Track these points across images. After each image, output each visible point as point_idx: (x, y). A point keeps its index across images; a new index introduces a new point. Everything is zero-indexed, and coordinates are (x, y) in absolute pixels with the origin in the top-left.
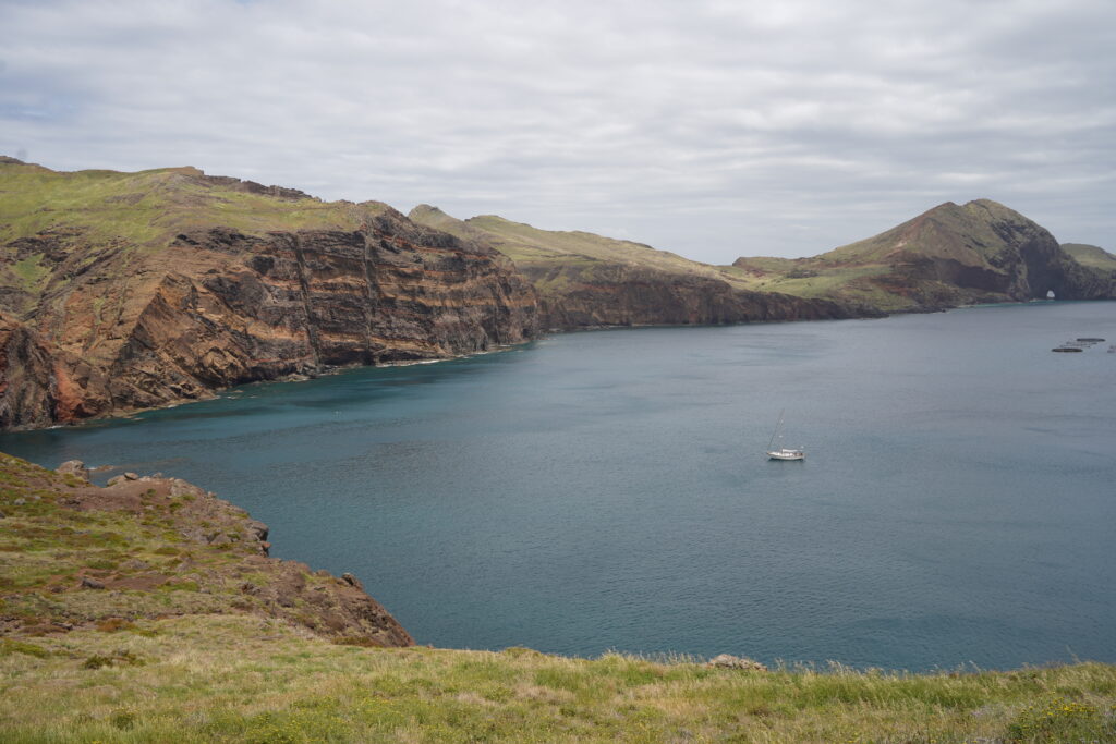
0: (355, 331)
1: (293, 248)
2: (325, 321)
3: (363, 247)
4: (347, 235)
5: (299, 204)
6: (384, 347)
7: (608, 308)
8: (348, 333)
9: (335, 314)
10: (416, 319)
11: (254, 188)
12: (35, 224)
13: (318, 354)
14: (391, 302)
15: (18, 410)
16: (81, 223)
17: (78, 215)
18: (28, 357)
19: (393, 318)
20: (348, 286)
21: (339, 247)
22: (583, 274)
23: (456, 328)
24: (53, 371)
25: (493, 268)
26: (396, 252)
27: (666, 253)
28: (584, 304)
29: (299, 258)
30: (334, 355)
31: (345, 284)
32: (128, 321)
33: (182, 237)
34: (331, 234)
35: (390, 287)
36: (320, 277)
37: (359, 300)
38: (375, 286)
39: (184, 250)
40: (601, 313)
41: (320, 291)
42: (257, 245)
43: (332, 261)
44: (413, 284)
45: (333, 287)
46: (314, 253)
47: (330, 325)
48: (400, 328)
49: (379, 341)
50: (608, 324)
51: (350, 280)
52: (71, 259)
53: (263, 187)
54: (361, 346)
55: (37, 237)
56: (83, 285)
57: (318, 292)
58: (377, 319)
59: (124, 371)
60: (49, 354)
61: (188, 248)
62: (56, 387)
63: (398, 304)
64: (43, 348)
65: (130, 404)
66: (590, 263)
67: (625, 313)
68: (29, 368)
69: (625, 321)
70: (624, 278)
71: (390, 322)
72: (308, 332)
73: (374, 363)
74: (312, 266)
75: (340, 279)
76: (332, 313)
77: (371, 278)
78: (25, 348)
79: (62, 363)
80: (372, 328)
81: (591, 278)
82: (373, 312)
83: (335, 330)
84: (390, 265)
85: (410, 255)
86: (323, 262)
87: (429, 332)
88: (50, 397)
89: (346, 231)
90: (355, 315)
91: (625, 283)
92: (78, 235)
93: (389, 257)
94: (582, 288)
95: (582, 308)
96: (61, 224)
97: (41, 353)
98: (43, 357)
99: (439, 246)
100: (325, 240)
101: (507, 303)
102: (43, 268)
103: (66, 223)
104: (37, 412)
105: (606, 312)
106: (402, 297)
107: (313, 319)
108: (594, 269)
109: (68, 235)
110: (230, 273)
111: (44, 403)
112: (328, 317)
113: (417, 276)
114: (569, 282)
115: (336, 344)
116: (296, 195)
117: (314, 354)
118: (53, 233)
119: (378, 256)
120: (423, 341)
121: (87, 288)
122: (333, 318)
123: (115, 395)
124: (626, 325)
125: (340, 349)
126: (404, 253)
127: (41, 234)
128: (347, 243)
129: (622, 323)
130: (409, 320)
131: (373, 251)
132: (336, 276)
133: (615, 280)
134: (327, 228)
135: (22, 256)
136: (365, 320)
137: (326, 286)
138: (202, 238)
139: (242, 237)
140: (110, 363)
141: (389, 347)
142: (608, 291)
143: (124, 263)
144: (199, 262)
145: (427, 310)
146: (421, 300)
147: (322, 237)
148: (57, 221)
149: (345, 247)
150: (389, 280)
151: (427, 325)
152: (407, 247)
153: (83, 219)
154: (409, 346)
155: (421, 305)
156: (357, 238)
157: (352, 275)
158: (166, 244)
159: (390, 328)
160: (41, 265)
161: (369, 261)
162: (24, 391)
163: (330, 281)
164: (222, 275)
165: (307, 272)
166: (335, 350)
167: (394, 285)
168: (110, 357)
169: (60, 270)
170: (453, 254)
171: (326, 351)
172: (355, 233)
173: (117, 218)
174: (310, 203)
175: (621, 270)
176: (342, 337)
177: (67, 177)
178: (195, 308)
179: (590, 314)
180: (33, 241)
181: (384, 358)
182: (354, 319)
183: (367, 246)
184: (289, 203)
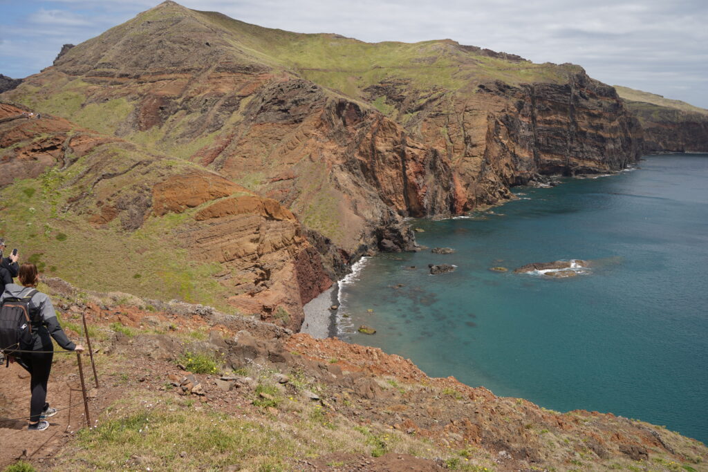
0: (559, 153)
1: (530, 95)
2: (543, 145)
3: (570, 96)
4: (561, 87)
5: (521, 64)
6: (577, 165)
7: (669, 140)
8: (555, 154)
9: (550, 141)
10: (596, 146)
11: (492, 54)
12: (376, 76)
13: (538, 167)
14: (584, 133)
15: (433, 205)
16: (405, 77)
17: (400, 71)
18: (436, 168)
19: (584, 145)
20: (559, 122)
21: (555, 95)
22: (653, 115)
23: (612, 153)
24: (452, 179)
25: (624, 111)
26: (587, 99)
27: (681, 102)
28: (655, 137)
29: (533, 103)
30: (546, 169)
31: (557, 121)
32: (480, 145)
33: (481, 86)
34: (552, 86)
35: (583, 123)
36: (542, 115)
37: (565, 132)
38: (575, 123)
39: (485, 95)
40: (664, 143)
41: (542, 125)
42: (518, 92)
43: (551, 104)
44: (597, 121)
45: (550, 122)
46: (541, 99)
47: (546, 148)
48: (587, 152)
49: (575, 160)
50: (669, 150)
51: (560, 117)
52: (407, 100)
53: (495, 53)
54: (563, 163)
55: (380, 85)
56: (427, 118)
57: (540, 125)
58: (574, 145)
59: (482, 180)
60: (449, 167)
61: (486, 94)
62: (454, 189)
63: (588, 135)
64: (445, 163)
65: (485, 202)
66: (655, 108)
67: (680, 143)
68: (438, 176)
69: (680, 149)
70: (681, 119)
71: (582, 147)
72: (534, 152)
73: (571, 175)
74: (539, 108)
75: (553, 117)
76: (548, 140)
77: (572, 116)
78: (435, 162)
79: (457, 173)
80: (570, 152)
81: (659, 119)
82: (572, 140)
83: (548, 152)
84: (586, 108)
85: (595, 101)
86: (545, 105)
87: (602, 154)
88: (451, 197)
89: (559, 84)
90: (561, 142)
91: (682, 123)
92: (406, 84)
93: (584, 102)
94: (654, 125)
95: (653, 139)
96: (393, 77)
97: (444, 166)
98: (445, 169)
99: (606, 96)
100: (548, 90)
101: (630, 135)
102: (388, 106)
103: (396, 76)
104: (443, 207)
105: (668, 142)
106: (590, 131)
107: (537, 144)
108: (659, 113)
109: (400, 84)
110: (511, 112)
111: (446, 200)
112: (545, 143)
113: (599, 116)
114: (645, 121)
115: (548, 161)
116: (517, 59)
117: (536, 167)
118: (389, 82)
119: (578, 102)
120: (599, 161)
121: (430, 120)
122: (548, 143)
123: (478, 196)
124: (680, 152)
125: (550, 164)
126: (591, 99)
127: (381, 83)
128: (560, 92)
129: (678, 150)
130: (592, 146)
131: (576, 98)
132: (551, 115)
133: (675, 120)
134: (549, 82)
135: (374, 97)
136: (566, 146)
137: (546, 122)
138: (493, 87)
139: (508, 87)
140: (477, 174)
141: (581, 164)
142: (671, 128)
143: (451, 104)
144: (495, 104)
145: (603, 140)
146: (601, 133)
147: (546, 88)
148: (390, 74)
149: (559, 95)
150: (584, 119)
151: (602, 150)
152: (592, 96)
153: (406, 74)
154: (591, 164)
155: (601, 137)
156: (567, 88)
157: (561, 115)
158: (474, 91)
159: (582, 152)
160: (387, 103)
161: (572, 105)
162: (436, 192)
163: (548, 118)
164: (507, 113)
165: (536, 111)
166: (547, 165)
167: (586, 122)
168: (476, 170)
169: (403, 108)
170: (615, 102)
171: (542, 166)
172: (566, 85)
173: (427, 73)
174: (527, 65)
175: (678, 113)
176: (552, 157)
177: (376, 46)
178: (498, 136)
179: (658, 143)
180: (377, 88)
181: (578, 172)
182: (561, 144)
183: (572, 95)
184: (514, 64)
